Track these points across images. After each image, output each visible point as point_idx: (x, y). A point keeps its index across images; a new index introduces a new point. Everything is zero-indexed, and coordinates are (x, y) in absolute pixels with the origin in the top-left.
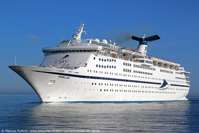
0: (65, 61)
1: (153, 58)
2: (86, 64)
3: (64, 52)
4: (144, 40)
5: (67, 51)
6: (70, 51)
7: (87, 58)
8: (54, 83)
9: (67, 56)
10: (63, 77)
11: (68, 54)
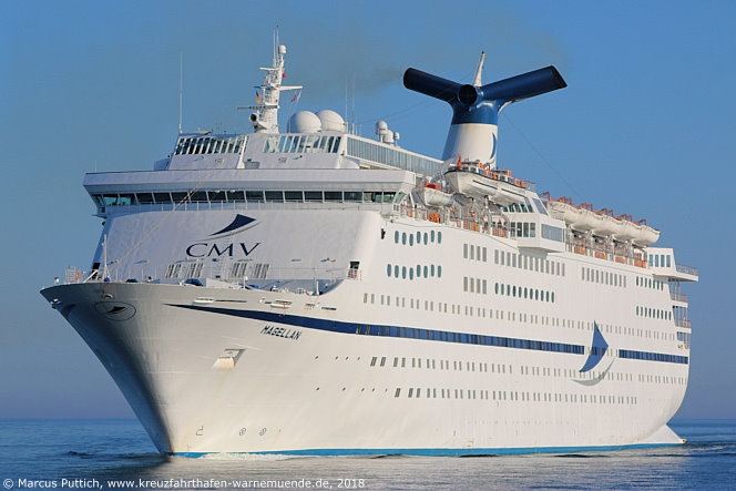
0: (237, 250)
1: (561, 206)
2: (355, 265)
3: (218, 197)
4: (487, 98)
5: (237, 196)
6: (255, 196)
7: (354, 234)
8: (236, 359)
9: (241, 221)
10: (278, 333)
11: (246, 209)
